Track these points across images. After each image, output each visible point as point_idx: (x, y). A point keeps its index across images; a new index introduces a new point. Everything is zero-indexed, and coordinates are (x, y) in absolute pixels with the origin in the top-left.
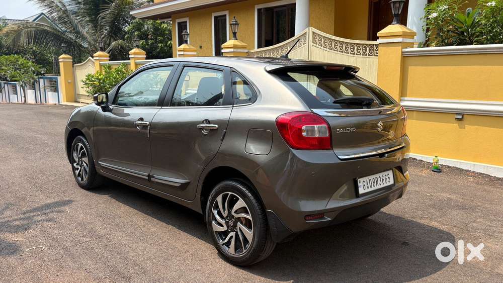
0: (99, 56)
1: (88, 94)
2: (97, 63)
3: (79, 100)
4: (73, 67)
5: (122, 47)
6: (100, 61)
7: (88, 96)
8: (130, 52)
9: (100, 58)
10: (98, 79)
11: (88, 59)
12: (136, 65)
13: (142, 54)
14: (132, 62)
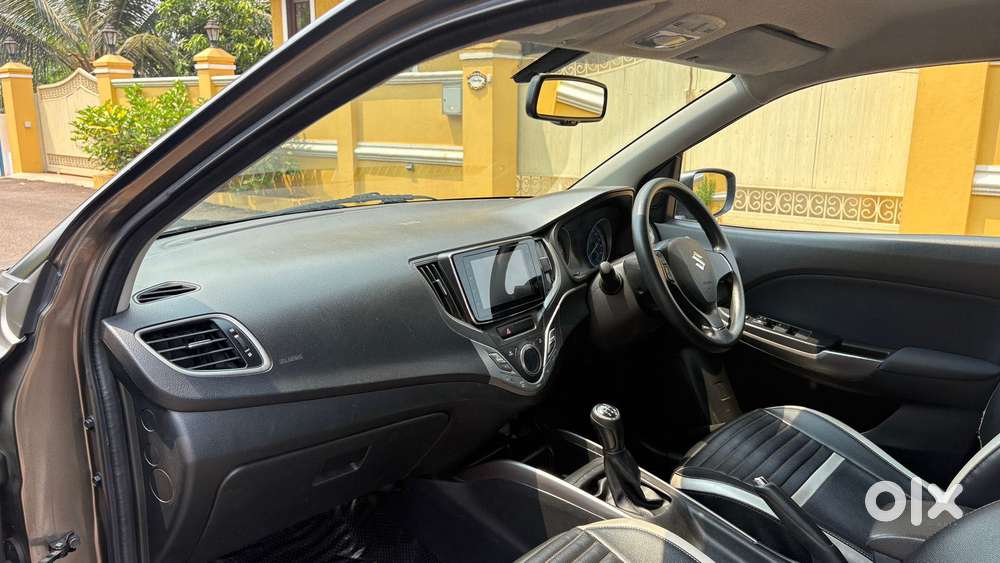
0: (109, 65)
1: (88, 156)
2: (104, 84)
3: (52, 168)
4: (35, 91)
5: (150, 50)
6: (111, 78)
7: (89, 159)
8: (196, 57)
9: (112, 71)
10: (115, 120)
11: (74, 74)
12: (214, 87)
13: (227, 62)
14: (202, 79)
